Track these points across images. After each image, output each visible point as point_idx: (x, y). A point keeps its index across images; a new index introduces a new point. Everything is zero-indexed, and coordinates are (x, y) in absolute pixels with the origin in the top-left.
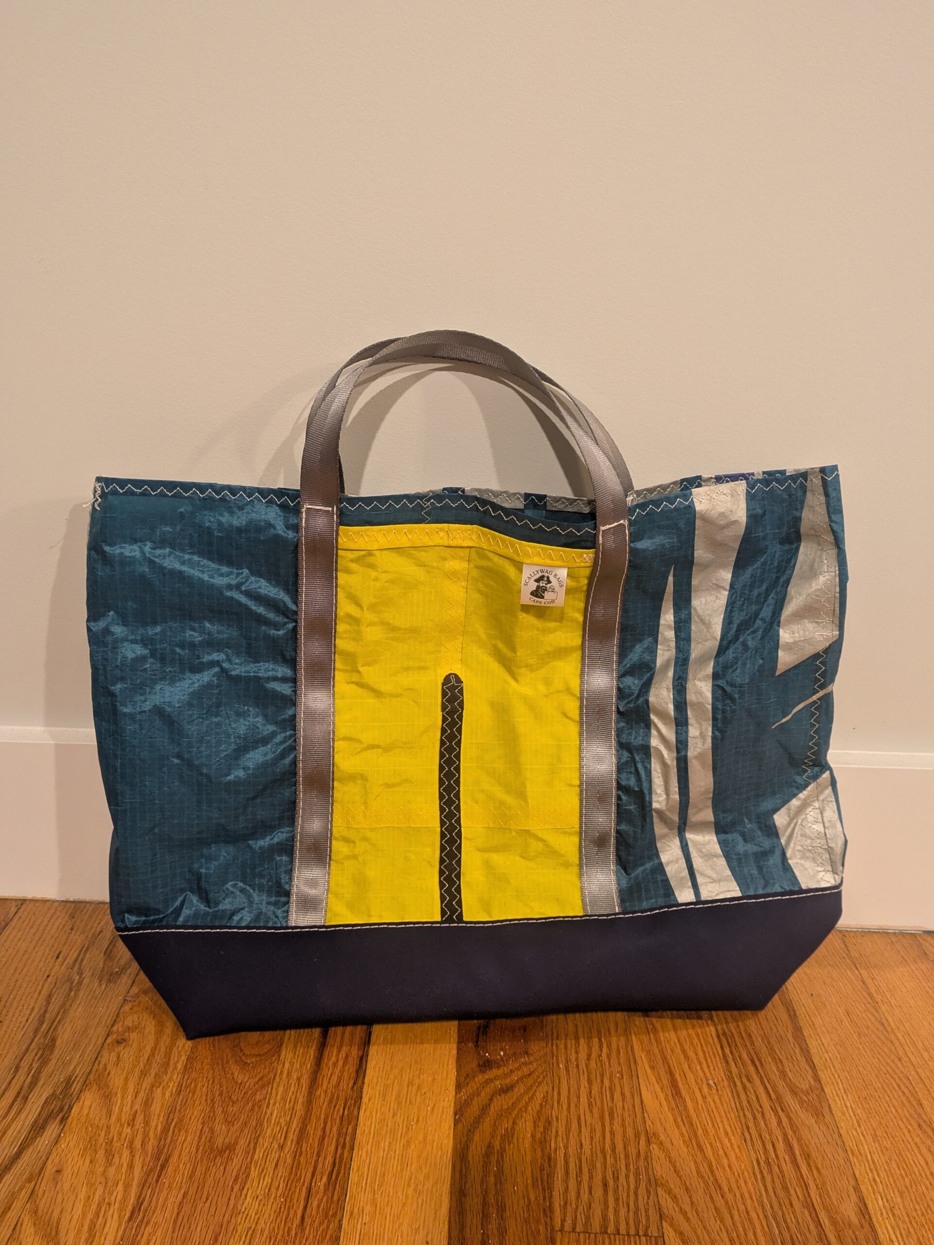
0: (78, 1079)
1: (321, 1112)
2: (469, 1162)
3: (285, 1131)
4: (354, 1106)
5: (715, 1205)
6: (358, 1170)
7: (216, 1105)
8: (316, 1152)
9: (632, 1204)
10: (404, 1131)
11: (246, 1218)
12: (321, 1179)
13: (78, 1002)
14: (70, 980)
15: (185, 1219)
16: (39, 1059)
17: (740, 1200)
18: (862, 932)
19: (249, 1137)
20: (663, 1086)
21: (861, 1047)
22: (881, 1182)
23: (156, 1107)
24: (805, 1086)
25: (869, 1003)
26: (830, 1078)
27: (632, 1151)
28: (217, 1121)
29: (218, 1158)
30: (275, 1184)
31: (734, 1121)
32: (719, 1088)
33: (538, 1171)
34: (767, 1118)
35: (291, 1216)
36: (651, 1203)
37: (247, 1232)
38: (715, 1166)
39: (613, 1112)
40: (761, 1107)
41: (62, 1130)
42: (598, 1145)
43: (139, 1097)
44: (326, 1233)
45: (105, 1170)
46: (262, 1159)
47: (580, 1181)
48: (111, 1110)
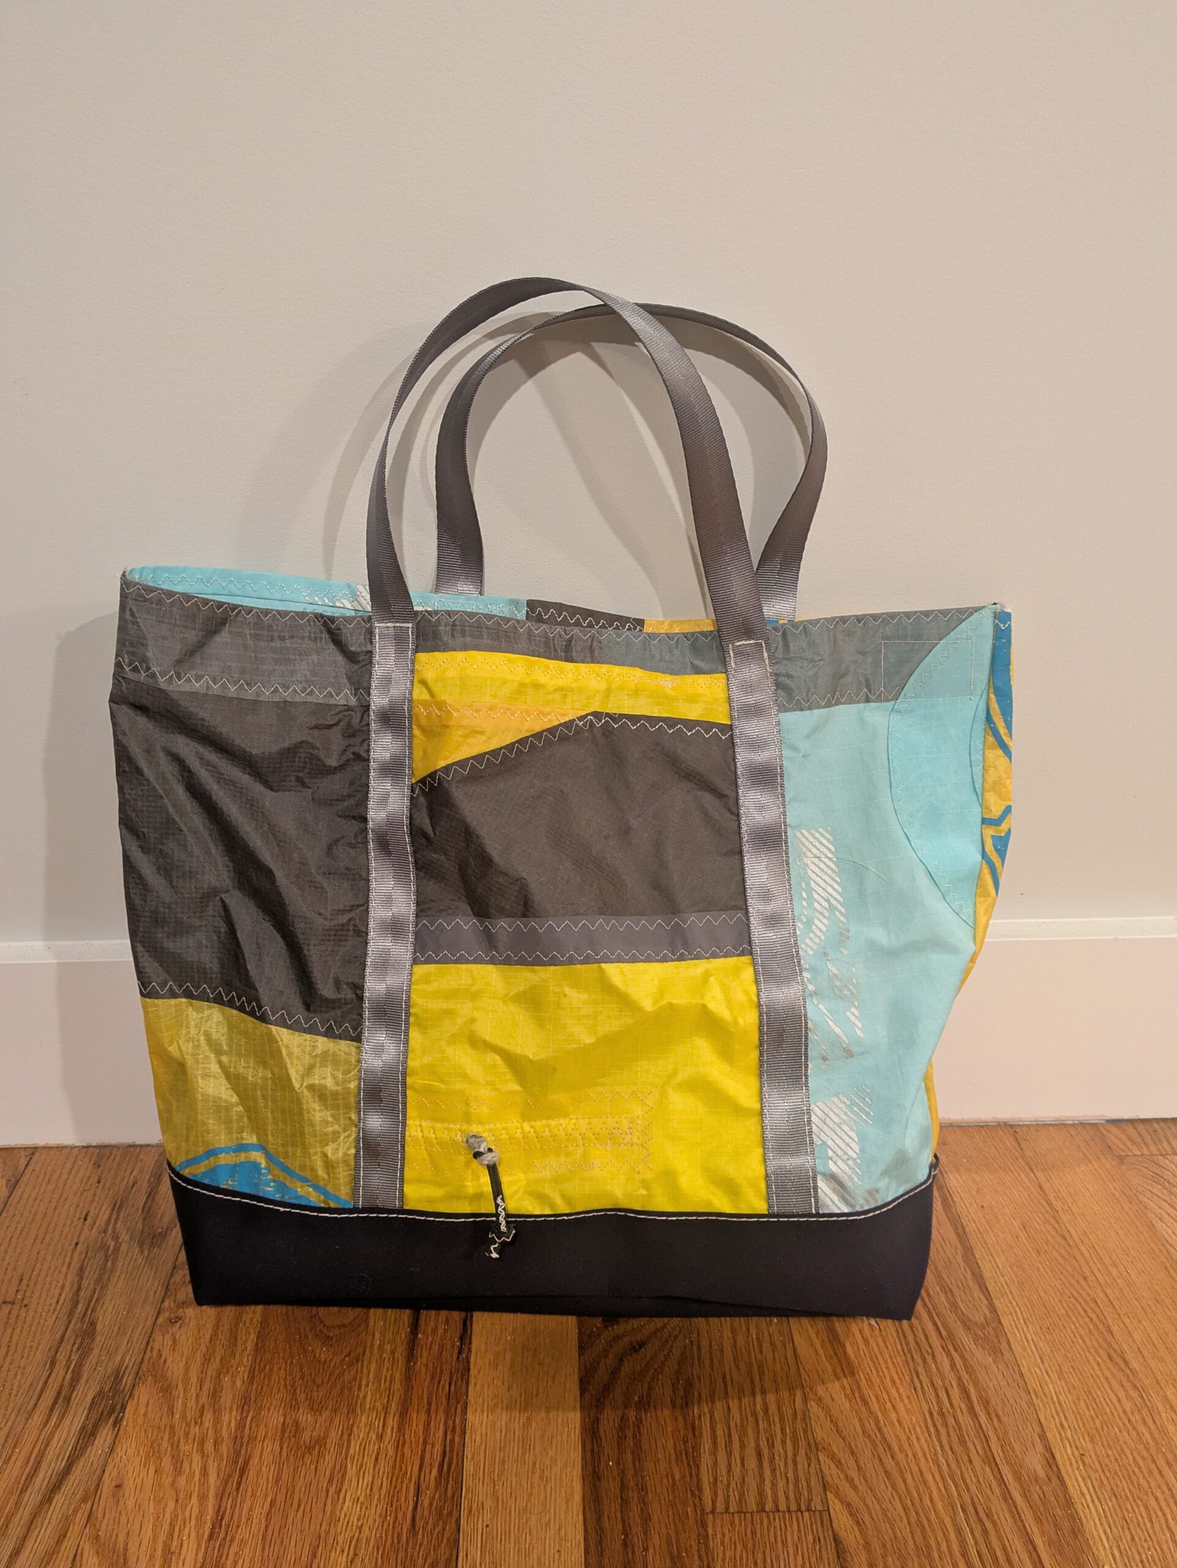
0: (128, 1372)
1: (423, 1390)
2: (601, 1438)
3: (382, 1417)
4: (462, 1381)
5: (884, 1468)
6: (473, 1458)
7: (298, 1391)
8: (421, 1439)
9: (790, 1475)
11: (347, 1526)
12: (431, 1471)
13: (118, 1274)
14: (104, 1247)
15: (276, 1532)
16: (78, 1349)
17: (913, 1459)
18: (1036, 1125)
19: (341, 1427)
21: (1039, 1265)
22: (1069, 1426)
23: (226, 1400)
24: (979, 1318)
25: (1047, 1212)
26: (1008, 1307)
27: (788, 1411)
28: (301, 1410)
29: (307, 1455)
30: (377, 1482)
31: (901, 1365)
32: (882, 1328)
33: (682, 1445)
34: (938, 1362)
35: (400, 1518)
36: (812, 1471)
37: (351, 1541)
38: (882, 1422)
39: (762, 1364)
40: (931, 1348)
41: (117, 1436)
42: (747, 1405)
43: (205, 1388)
44: (443, 1537)
45: (174, 1481)
46: (359, 1455)
47: (731, 1451)
48: (173, 1406)
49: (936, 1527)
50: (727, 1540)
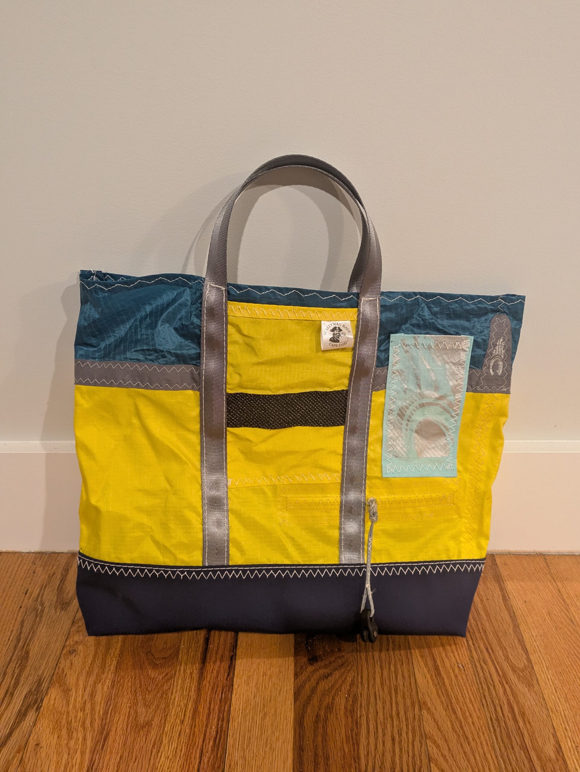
0: (45, 680)
1: (207, 697)
2: (304, 727)
3: (184, 711)
4: (228, 691)
5: (463, 750)
6: (233, 735)
7: (138, 694)
8: (205, 725)
9: (411, 753)
10: (262, 707)
12: (209, 742)
13: (42, 625)
14: (36, 610)
16: (19, 667)
17: (480, 746)
19: (161, 715)
20: (429, 669)
21: (557, 637)
22: (570, 730)
23: (98, 698)
24: (521, 666)
25: (563, 605)
26: (538, 660)
27: (410, 715)
28: (139, 705)
29: (141, 731)
30: (179, 748)
31: (476, 692)
32: (465, 669)
33: (350, 733)
34: (497, 689)
35: (191, 769)
36: (423, 751)
38: (463, 723)
39: (397, 689)
41: (37, 716)
43: (87, 691)
45: (67, 743)
46: (170, 730)
47: (377, 737)
48: (69, 700)
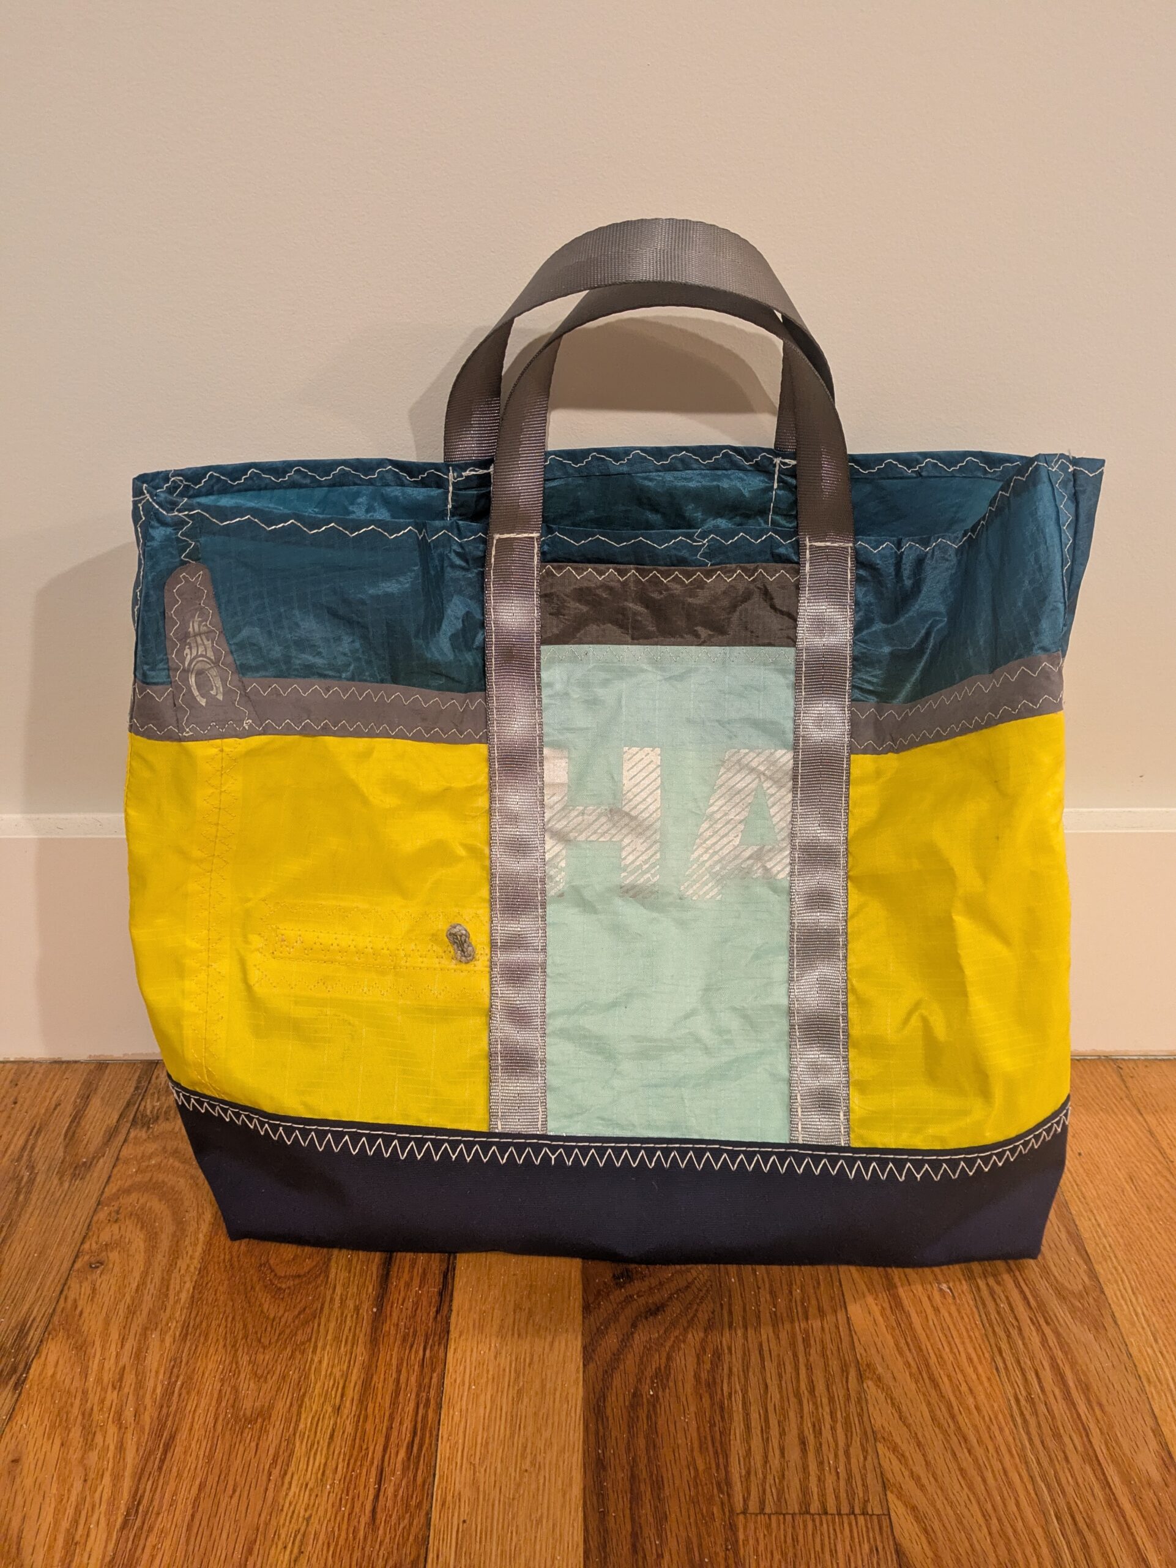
0: (35, 1325)
3: (341, 1386)
4: (439, 1344)
5: (959, 1465)
6: (450, 1435)
7: (240, 1352)
8: (387, 1414)
9: (841, 1470)
10: (512, 1377)
11: (292, 1517)
12: (397, 1452)
13: (31, 1210)
14: (17, 1178)
15: (204, 1523)
17: (995, 1455)
18: (1146, 1060)
19: (290, 1396)
21: (1152, 1226)
23: (153, 1359)
24: (1076, 1286)
25: (1161, 1163)
26: (1112, 1274)
27: (839, 1391)
28: (242, 1376)
29: (247, 1430)
30: (332, 1464)
31: (980, 1341)
32: (956, 1295)
33: (707, 1429)
34: (1026, 1337)
35: (357, 1509)
36: (869, 1466)
37: (296, 1536)
38: (956, 1408)
39: (808, 1335)
40: (1016, 1319)
41: (17, 1400)
42: (790, 1385)
43: (128, 1346)
44: (409, 1535)
45: (83, 1456)
46: (310, 1430)
47: (768, 1439)
48: (88, 1367)
49: (1024, 1538)
50: (761, 1548)
